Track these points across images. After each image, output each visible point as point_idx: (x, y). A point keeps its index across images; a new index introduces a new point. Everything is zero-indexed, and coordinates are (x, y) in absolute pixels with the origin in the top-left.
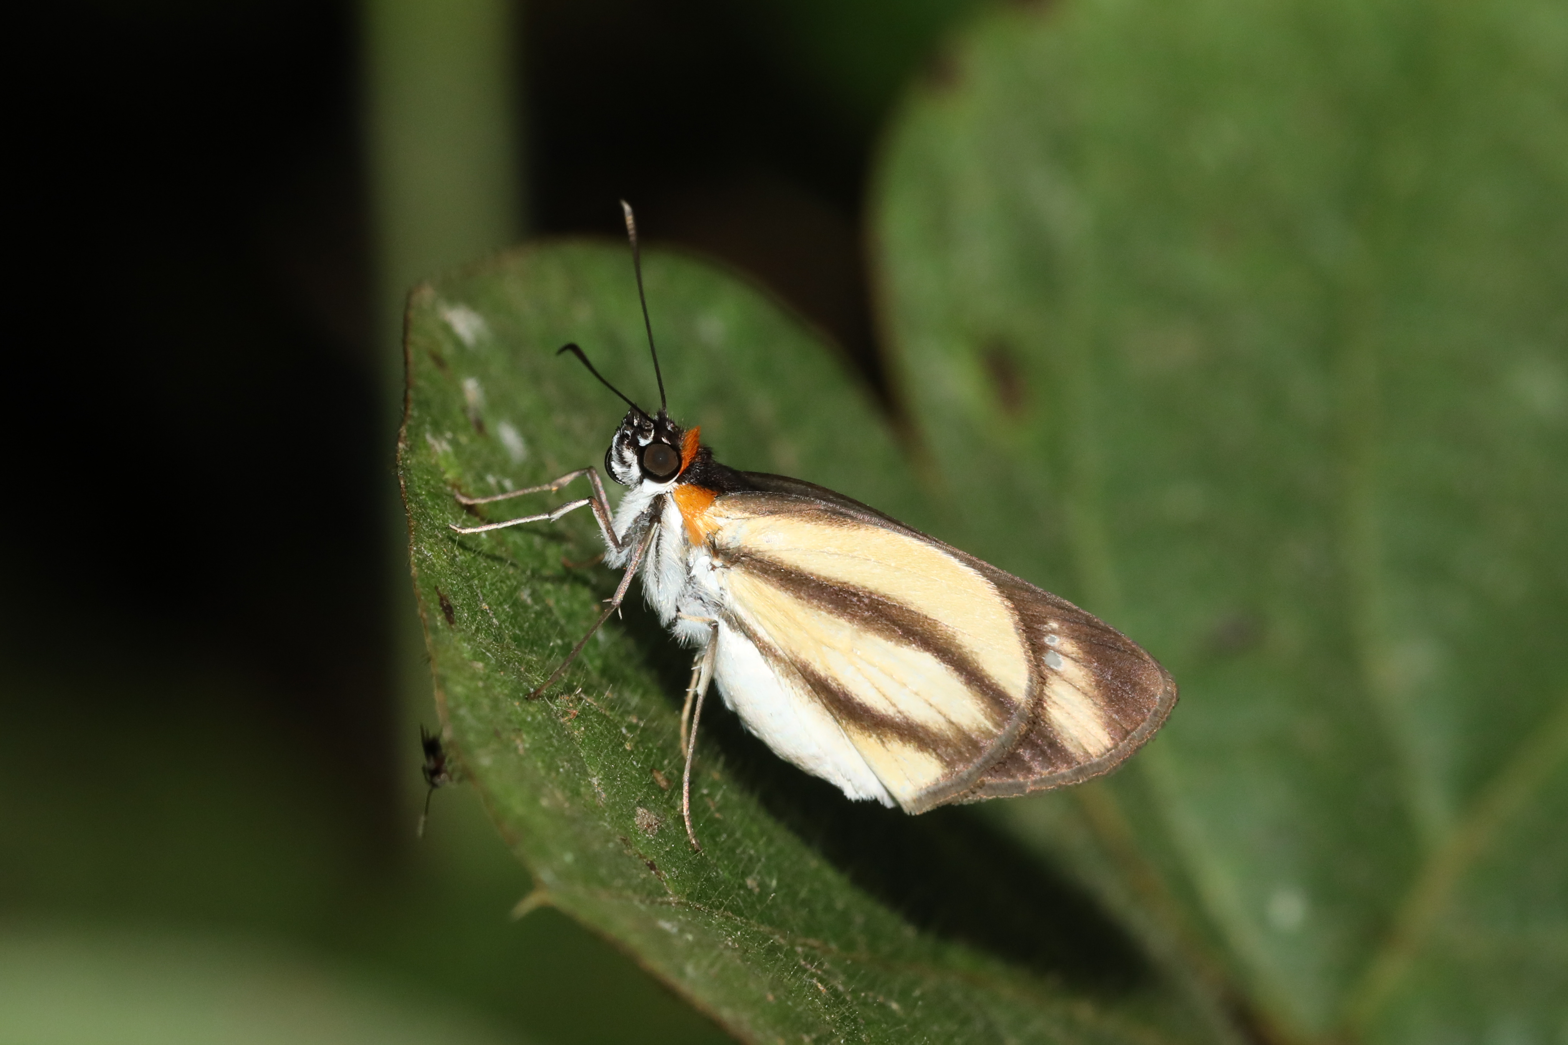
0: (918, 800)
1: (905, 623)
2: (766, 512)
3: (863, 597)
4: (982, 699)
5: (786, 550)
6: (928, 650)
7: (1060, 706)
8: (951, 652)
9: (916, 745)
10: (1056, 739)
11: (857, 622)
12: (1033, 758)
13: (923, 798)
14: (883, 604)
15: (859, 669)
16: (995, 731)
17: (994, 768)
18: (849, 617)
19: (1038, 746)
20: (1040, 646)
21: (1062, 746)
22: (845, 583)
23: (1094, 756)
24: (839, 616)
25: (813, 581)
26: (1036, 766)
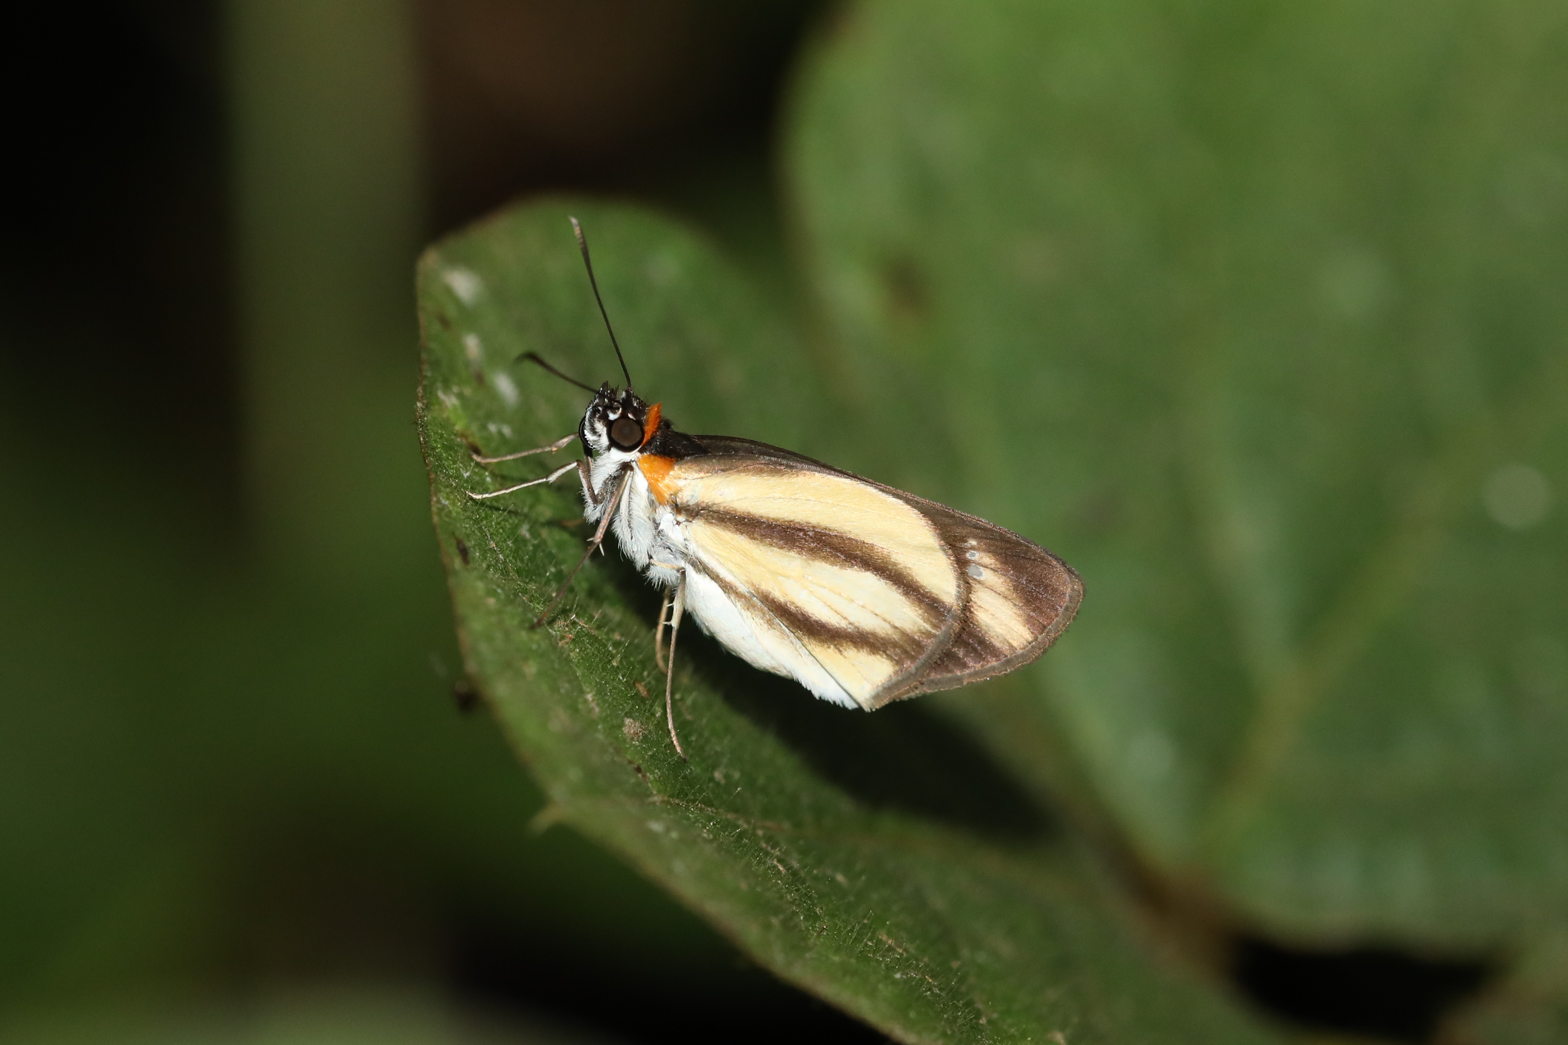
0: (877, 697)
1: (846, 549)
2: (718, 471)
3: (808, 531)
4: (919, 605)
5: (737, 500)
6: (869, 570)
7: (985, 609)
8: (888, 570)
9: (869, 650)
10: (984, 638)
11: (806, 553)
12: (966, 655)
13: (880, 694)
14: (825, 535)
15: (812, 592)
16: (933, 631)
17: (936, 663)
18: (798, 550)
19: (969, 644)
20: (963, 561)
21: (990, 643)
22: (791, 521)
23: (1018, 649)
24: (789, 550)
25: (764, 522)
26: (969, 661)
